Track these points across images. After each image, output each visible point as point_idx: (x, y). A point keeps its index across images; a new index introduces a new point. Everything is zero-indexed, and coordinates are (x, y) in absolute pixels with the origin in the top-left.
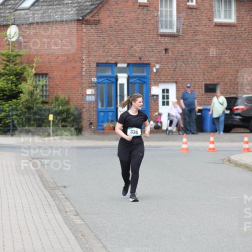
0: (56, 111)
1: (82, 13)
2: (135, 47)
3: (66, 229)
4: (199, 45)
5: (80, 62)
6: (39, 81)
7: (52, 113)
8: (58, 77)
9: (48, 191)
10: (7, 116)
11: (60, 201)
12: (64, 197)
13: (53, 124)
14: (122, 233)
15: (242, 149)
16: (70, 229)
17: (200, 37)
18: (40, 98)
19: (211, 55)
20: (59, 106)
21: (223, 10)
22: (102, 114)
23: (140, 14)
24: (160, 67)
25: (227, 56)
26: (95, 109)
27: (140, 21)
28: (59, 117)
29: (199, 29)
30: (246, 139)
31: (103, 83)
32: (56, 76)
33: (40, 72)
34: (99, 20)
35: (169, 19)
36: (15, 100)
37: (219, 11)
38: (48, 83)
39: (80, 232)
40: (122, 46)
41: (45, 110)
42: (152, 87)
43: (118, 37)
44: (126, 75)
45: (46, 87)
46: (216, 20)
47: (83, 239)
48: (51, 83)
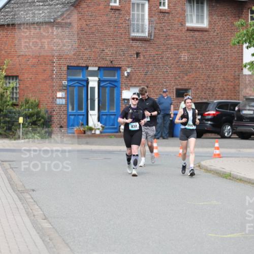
0: (26, 114)
2: (106, 51)
3: (33, 232)
4: (171, 49)
5: (50, 64)
6: (9, 83)
7: (22, 116)
8: (29, 79)
9: (16, 194)
11: (28, 205)
12: (32, 201)
13: (23, 127)
14: (90, 237)
15: (213, 155)
16: (38, 233)
17: (172, 41)
18: (10, 100)
19: (182, 60)
20: (29, 108)
21: (195, 14)
22: (72, 117)
23: (112, 17)
24: (131, 70)
25: (198, 60)
26: (65, 112)
27: (111, 24)
28: (29, 120)
29: (170, 33)
30: (217, 145)
31: (75, 86)
32: (27, 78)
33: (10, 75)
35: (140, 23)
37: (191, 15)
38: (18, 85)
39: (48, 236)
40: (94, 50)
41: (15, 113)
42: (123, 91)
43: (89, 41)
44: (96, 79)
45: (16, 89)
46: (189, 25)
47: (51, 243)
48: (22, 85)
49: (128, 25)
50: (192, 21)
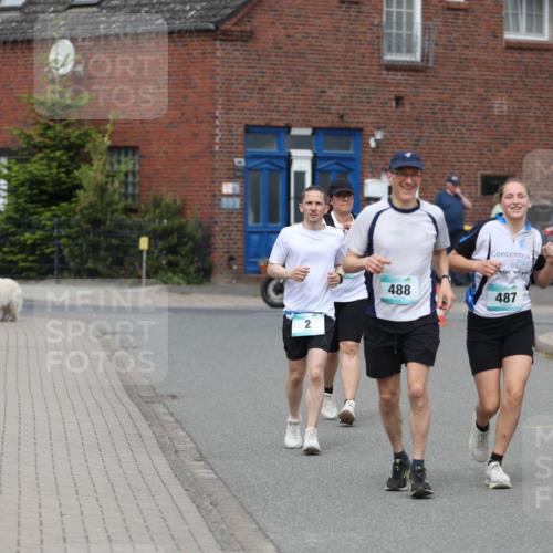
0: (154, 230)
1: (215, 16)
2: (330, 93)
3: (177, 489)
4: (471, 89)
5: (209, 122)
6: (119, 162)
7: (146, 235)
8: (161, 154)
9: (137, 404)
10: (48, 240)
11: (164, 429)
12: (170, 419)
13: (148, 258)
16: (187, 490)
17: (474, 72)
18: (120, 200)
19: (496, 113)
20: (161, 218)
21: (524, 12)
22: (256, 238)
23: (341, 19)
24: (385, 136)
25: (531, 114)
26: (240, 227)
27: (341, 35)
28: (161, 244)
29: (470, 54)
31: (261, 170)
32: (157, 152)
33: (121, 144)
34: (251, 32)
35: (404, 31)
36: (65, 204)
37: (516, 16)
38: (137, 167)
39: (210, 495)
40: (302, 90)
41: (130, 227)
42: (367, 181)
43: (292, 70)
44: (308, 153)
45: (134, 176)
46: (510, 36)
47: (215, 512)
48: (146, 167)
49: (378, 37)
50: (517, 29)
